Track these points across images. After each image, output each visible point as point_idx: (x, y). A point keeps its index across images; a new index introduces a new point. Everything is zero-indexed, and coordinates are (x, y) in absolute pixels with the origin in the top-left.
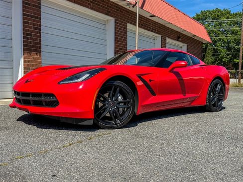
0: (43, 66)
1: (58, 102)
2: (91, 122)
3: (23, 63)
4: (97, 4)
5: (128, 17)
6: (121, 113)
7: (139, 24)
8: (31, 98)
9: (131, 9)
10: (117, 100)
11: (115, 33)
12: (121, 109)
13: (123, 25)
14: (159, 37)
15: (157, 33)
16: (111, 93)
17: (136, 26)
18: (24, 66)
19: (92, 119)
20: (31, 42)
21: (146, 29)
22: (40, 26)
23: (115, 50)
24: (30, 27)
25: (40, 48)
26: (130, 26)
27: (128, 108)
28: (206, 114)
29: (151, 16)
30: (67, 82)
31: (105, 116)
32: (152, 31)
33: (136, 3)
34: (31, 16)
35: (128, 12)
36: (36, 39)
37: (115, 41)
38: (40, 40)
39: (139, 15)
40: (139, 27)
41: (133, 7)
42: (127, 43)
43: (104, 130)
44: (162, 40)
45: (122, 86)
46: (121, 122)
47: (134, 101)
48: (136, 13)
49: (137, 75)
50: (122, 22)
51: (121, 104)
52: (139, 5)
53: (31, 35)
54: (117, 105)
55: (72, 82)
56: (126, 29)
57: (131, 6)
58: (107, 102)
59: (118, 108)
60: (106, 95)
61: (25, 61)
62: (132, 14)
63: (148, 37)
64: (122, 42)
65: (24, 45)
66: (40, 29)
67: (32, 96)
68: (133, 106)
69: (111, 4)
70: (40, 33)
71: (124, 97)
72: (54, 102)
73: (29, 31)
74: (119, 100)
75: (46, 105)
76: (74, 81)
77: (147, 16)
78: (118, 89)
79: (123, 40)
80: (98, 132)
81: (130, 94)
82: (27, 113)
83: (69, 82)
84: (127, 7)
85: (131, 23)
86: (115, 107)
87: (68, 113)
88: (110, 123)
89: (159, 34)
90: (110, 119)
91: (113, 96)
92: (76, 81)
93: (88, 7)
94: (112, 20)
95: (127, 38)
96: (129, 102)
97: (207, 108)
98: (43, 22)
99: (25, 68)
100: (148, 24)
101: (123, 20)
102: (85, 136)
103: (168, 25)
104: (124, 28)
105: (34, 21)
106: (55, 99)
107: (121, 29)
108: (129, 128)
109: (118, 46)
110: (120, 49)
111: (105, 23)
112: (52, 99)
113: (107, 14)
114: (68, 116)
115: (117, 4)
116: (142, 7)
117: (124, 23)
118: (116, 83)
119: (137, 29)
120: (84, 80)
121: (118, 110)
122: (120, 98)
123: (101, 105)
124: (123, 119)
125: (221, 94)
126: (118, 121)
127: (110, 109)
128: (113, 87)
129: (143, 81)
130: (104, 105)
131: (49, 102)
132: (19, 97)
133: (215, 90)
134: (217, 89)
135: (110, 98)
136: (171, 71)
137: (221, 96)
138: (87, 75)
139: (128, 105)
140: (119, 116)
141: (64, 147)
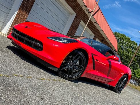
1: (43, 49)
2: (56, 70)
4: (71, 1)
5: (84, 17)
6: (74, 72)
7: (88, 24)
8: (25, 38)
9: (87, 13)
10: (75, 63)
11: (73, 22)
12: (75, 70)
14: (93, 35)
15: (93, 33)
16: (74, 58)
17: (86, 24)
18: (16, 16)
19: (58, 68)
20: (26, 4)
21: (89, 28)
27: (79, 71)
28: (112, 91)
29: (95, 23)
30: (53, 39)
31: (64, 69)
32: (91, 31)
33: (92, 12)
35: (85, 14)
36: (30, 4)
37: (71, 26)
38: (32, 6)
39: (90, 20)
40: (87, 26)
41: (89, 13)
42: (76, 30)
43: (60, 78)
44: (94, 38)
45: (82, 56)
46: (72, 77)
47: (85, 68)
48: (89, 18)
49: (92, 53)
51: (76, 67)
52: (92, 14)
55: (56, 40)
56: (80, 23)
57: (88, 12)
58: (69, 62)
59: (74, 68)
60: (70, 57)
61: (18, 13)
62: (86, 16)
63: (88, 33)
64: (74, 29)
65: (22, 4)
68: (84, 70)
69: (78, 6)
70: (34, 2)
71: (80, 63)
72: (40, 47)
74: (77, 64)
75: (34, 47)
76: (57, 41)
77: (93, 21)
78: (79, 57)
79: (76, 28)
80: (57, 78)
81: (85, 63)
84: (86, 11)
85: (83, 21)
86: (73, 67)
88: (65, 75)
89: (94, 34)
90: (66, 72)
91: (75, 60)
94: (75, 14)
95: (77, 28)
96: (81, 67)
97: (114, 89)
99: (16, 18)
100: (92, 26)
101: (80, 17)
102: (50, 77)
103: (100, 32)
104: (79, 22)
106: (41, 46)
107: (77, 22)
111: (70, 14)
113: (73, 10)
114: (45, 60)
115: (81, 7)
116: (93, 15)
117: (80, 19)
118: (80, 53)
120: (64, 43)
121: (74, 69)
122: (78, 62)
123: (64, 62)
124: (74, 76)
125: (124, 84)
126: (71, 76)
127: (69, 67)
128: (77, 55)
129: (93, 58)
130: (66, 63)
131: (36, 46)
132: (17, 34)
133: (122, 80)
134: (124, 81)
135: (72, 60)
136: (108, 59)
137: (124, 85)
138: (67, 41)
139: (80, 68)
140: (72, 73)
141: (41, 79)
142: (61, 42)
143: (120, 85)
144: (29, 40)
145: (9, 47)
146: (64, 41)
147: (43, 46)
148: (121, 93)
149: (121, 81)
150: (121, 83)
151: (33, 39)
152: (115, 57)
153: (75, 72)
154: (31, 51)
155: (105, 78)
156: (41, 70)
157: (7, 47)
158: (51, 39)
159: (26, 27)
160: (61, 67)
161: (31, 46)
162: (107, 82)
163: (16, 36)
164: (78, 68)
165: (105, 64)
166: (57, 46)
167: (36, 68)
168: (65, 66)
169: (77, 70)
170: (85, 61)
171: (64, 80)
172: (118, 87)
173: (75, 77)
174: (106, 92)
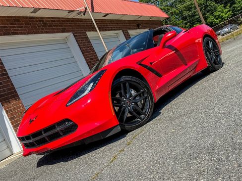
0: (27, 108)
1: (76, 125)
2: (119, 129)
3: (6, 115)
4: (49, 26)
5: (84, 26)
6: (141, 107)
7: (99, 28)
8: (44, 135)
9: (83, 17)
11: (79, 46)
12: (139, 103)
13: (83, 35)
14: (120, 32)
15: (117, 30)
16: (122, 91)
17: (96, 31)
18: (9, 117)
19: (117, 125)
20: (4, 91)
21: (106, 30)
22: (5, 70)
23: (87, 63)
25: (16, 92)
26: (90, 34)
27: (145, 99)
28: (211, 74)
29: (105, 16)
30: (74, 101)
31: (127, 118)
32: (112, 30)
33: (86, 9)
35: (82, 21)
36: (7, 86)
37: (83, 53)
38: (12, 85)
39: (95, 20)
40: (100, 31)
41: (84, 14)
42: (94, 51)
43: (133, 131)
44: (124, 34)
45: (130, 79)
46: (146, 115)
47: (148, 89)
48: (91, 19)
49: (137, 63)
50: (81, 33)
51: (137, 98)
52: (89, 10)
54: (134, 101)
55: (79, 98)
56: (87, 37)
57: (82, 14)
58: (123, 102)
59: (136, 104)
60: (118, 96)
61: (7, 112)
62: (86, 21)
63: (111, 37)
64: (90, 52)
66: (7, 74)
67: (45, 133)
68: (149, 93)
69: (62, 21)
70: (9, 78)
71: (137, 90)
72: (72, 126)
74: (133, 95)
75: (64, 134)
76: (81, 96)
77: (101, 17)
78: (127, 84)
79: (90, 49)
80: (129, 136)
81: (141, 83)
82: (43, 156)
83: (77, 99)
84: (79, 17)
85: (89, 31)
86: (133, 104)
87: (92, 130)
88: (136, 122)
89: (119, 29)
90: (133, 117)
91: (126, 93)
92: (83, 95)
93: (42, 33)
94: (70, 35)
95: (92, 46)
96: (143, 93)
97: (211, 69)
98: (7, 66)
99: (10, 119)
100: (106, 24)
101: (81, 30)
102: (120, 144)
103: (123, 18)
106: (71, 123)
107: (83, 40)
108: (157, 118)
109: (88, 57)
110: (91, 59)
111: (65, 41)
112: (67, 124)
113: (63, 32)
114: (93, 133)
115: (67, 18)
116: (93, 11)
117: (83, 33)
118: (123, 79)
119: (99, 34)
120: (91, 90)
121: (137, 105)
122: (133, 92)
123: (117, 109)
124: (146, 111)
125: (216, 50)
126: (143, 116)
127: (129, 108)
128: (122, 85)
129: (145, 66)
130: (121, 107)
131: (66, 129)
132: (30, 141)
133: (209, 48)
134: (210, 47)
135: (124, 97)
136: (164, 47)
137: (217, 52)
138: (92, 84)
139: (143, 95)
140: (141, 110)
141: (111, 162)
142: (86, 93)
143: (212, 57)
144: (50, 133)
145: (40, 163)
146: (90, 88)
147: (72, 121)
148: (224, 63)
149: (208, 50)
150: (210, 53)
151: (53, 127)
152: (170, 35)
153: (143, 105)
154: (67, 142)
155: (187, 69)
156: (102, 149)
157: (37, 167)
158: (72, 102)
159: (31, 121)
160: (121, 120)
161: (60, 136)
162: (193, 71)
163: (32, 145)
164: (140, 96)
166: (89, 101)
167: (93, 153)
168: (124, 113)
169: (143, 101)
170: (138, 80)
171: (139, 129)
172: (213, 62)
173: (148, 110)
174: (205, 84)
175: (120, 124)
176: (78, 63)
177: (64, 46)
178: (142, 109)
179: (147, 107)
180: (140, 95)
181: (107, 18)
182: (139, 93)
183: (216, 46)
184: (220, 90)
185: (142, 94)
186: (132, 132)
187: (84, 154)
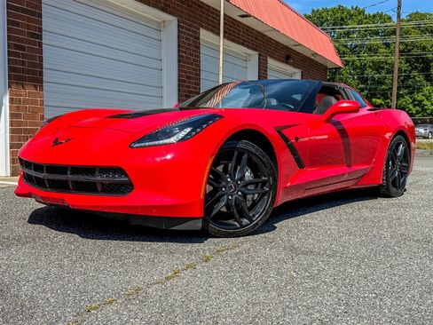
1: (133, 186)
2: (198, 225)
3: (8, 104)
5: (202, 17)
6: (249, 204)
7: (225, 32)
9: (206, 1)
10: (242, 179)
11: (179, 46)
12: (249, 197)
13: (193, 32)
14: (254, 55)
15: (251, 48)
16: (231, 165)
17: (219, 34)
18: (10, 109)
19: (199, 218)
20: (23, 64)
21: (233, 41)
22: (40, 30)
23: (179, 80)
24: (22, 33)
25: (41, 74)
26: (205, 35)
27: (262, 196)
28: (380, 200)
29: (243, 16)
30: (147, 144)
31: (220, 212)
32: (243, 44)
34: (23, 10)
36: (32, 57)
37: (179, 61)
38: (41, 59)
39: (225, 15)
40: (224, 37)
42: (199, 66)
43: (219, 240)
44: (259, 62)
45: (253, 150)
46: (251, 221)
47: (275, 180)
49: (275, 128)
50: (191, 26)
51: (249, 187)
53: (23, 48)
54: (243, 189)
55: (156, 143)
56: (199, 39)
58: (224, 183)
59: (244, 195)
60: (220, 168)
61: (11, 101)
62: (208, 10)
63: (236, 56)
64: (192, 64)
65: (10, 69)
66: (40, 37)
67: (72, 174)
68: (274, 188)
70: (40, 45)
71: (256, 173)
72: (123, 184)
73: (19, 40)
74: (246, 179)
75: (104, 191)
76: (161, 142)
77: (235, 15)
78: (245, 157)
79: (194, 60)
80: (210, 244)
83: (152, 143)
85: (207, 29)
86: (240, 193)
87: (153, 207)
88: (230, 225)
89: (255, 50)
90: (229, 215)
91: (235, 170)
92: (166, 141)
94: (172, 21)
95: (199, 57)
96: (264, 183)
97: (383, 190)
98: (47, 23)
99: (12, 115)
100: (240, 32)
101: (193, 22)
102: (190, 253)
103: (270, 34)
104: (195, 38)
105: (29, 20)
106: (127, 179)
107: (189, 40)
108: (267, 234)
109: (185, 72)
110: (188, 77)
111: (159, 27)
112: (118, 178)
113: (163, 10)
114: (154, 213)
117: (195, 27)
118: (243, 144)
120: (183, 139)
121: (245, 198)
122: (248, 174)
123: (209, 188)
124: (254, 216)
125: (404, 164)
126: (245, 221)
127: (230, 197)
128: (236, 153)
129: (286, 140)
130: (216, 190)
131: (110, 184)
132: (40, 175)
133: (396, 155)
134: (399, 154)
135: (230, 174)
136: (328, 120)
137: (405, 166)
138: (188, 130)
139: (262, 187)
140: (247, 210)
141: (167, 278)
142: (173, 140)
143: (394, 172)
144: (81, 178)
145: (36, 218)
146: (182, 135)
147: (126, 176)
149: (393, 157)
150: (393, 164)
151: (90, 171)
152: (345, 105)
153: (254, 204)
154: (102, 207)
156: (155, 245)
157: (29, 222)
158: (143, 144)
159: (56, 142)
160: (208, 210)
161: (95, 190)
162: (355, 181)
163: (40, 182)
164: (256, 187)
165: (326, 137)
166: (169, 157)
167: (137, 245)
168: (218, 200)
169: (256, 195)
170: (266, 159)
171: (232, 241)
172: (391, 180)
173: (258, 216)
174: (365, 213)
175: (203, 218)
176: (164, 73)
177: (154, 34)
178: (250, 208)
179: (260, 209)
180: (256, 184)
181: (245, 21)
182: (258, 180)
183: (407, 157)
184: (392, 237)
185: (260, 184)
186: (216, 240)
187: (120, 239)
